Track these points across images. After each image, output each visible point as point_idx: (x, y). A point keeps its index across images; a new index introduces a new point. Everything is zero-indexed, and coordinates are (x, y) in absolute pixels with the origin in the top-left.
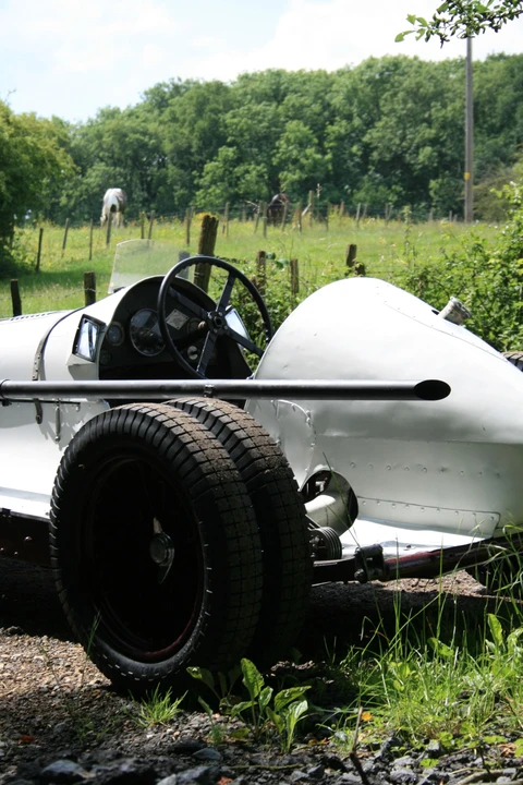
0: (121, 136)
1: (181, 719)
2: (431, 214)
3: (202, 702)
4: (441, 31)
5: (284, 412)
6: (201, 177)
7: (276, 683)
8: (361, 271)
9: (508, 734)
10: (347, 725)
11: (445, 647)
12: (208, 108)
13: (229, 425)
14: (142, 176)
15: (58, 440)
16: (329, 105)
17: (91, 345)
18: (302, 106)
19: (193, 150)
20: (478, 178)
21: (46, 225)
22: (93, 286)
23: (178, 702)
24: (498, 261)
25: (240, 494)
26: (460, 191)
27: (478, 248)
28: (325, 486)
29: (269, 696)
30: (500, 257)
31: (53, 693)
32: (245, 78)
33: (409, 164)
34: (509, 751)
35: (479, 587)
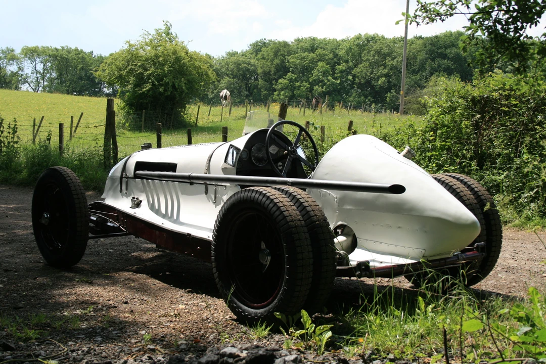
0: (238, 65)
1: (270, 336)
2: (383, 110)
3: (281, 329)
4: (417, 20)
5: (325, 195)
6: (276, 85)
7: (317, 322)
8: (355, 133)
9: (426, 353)
10: (350, 344)
11: (397, 311)
12: (279, 54)
13: (300, 200)
14: (246, 84)
15: (215, 203)
16: (337, 55)
17: (233, 159)
18: (325, 55)
19: (271, 73)
20: (407, 94)
21: (201, 104)
22: (226, 133)
23: (269, 329)
24: (420, 133)
25: (304, 232)
26: (398, 100)
27: (411, 126)
28: (342, 232)
29: (313, 328)
30: (422, 131)
31: (209, 321)
32: (298, 40)
33: (374, 85)
34: (427, 361)
35: (410, 284)
